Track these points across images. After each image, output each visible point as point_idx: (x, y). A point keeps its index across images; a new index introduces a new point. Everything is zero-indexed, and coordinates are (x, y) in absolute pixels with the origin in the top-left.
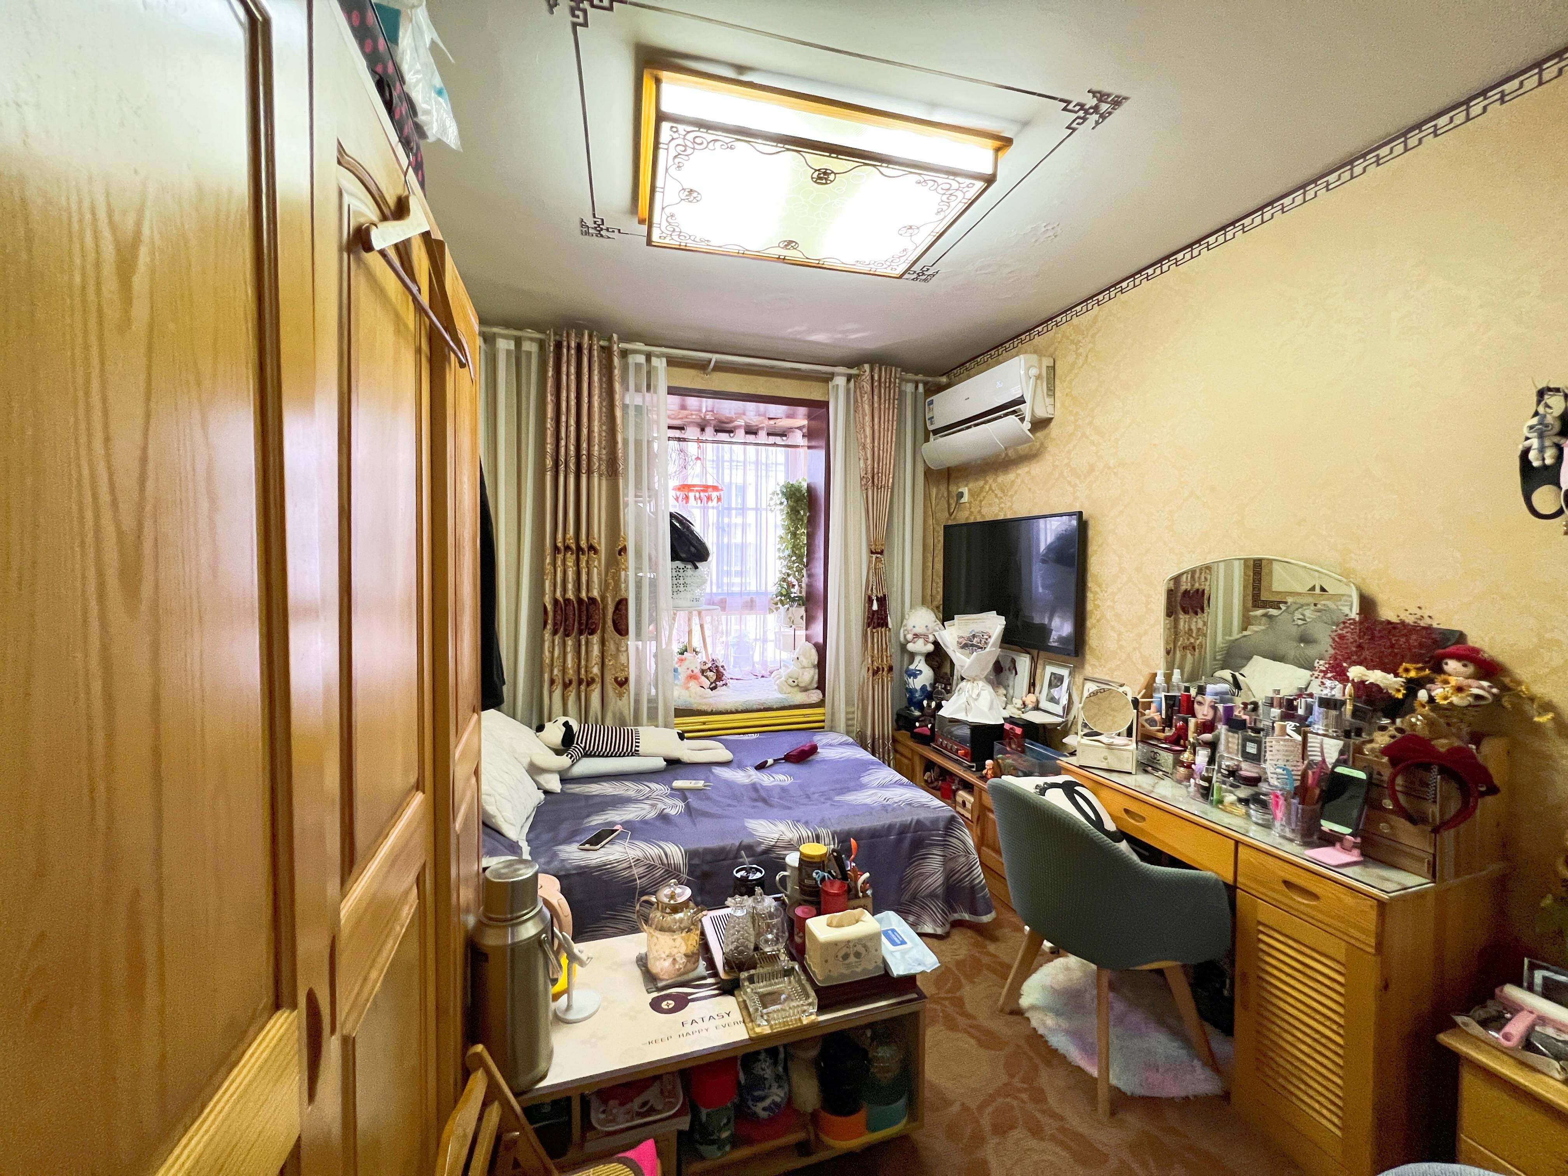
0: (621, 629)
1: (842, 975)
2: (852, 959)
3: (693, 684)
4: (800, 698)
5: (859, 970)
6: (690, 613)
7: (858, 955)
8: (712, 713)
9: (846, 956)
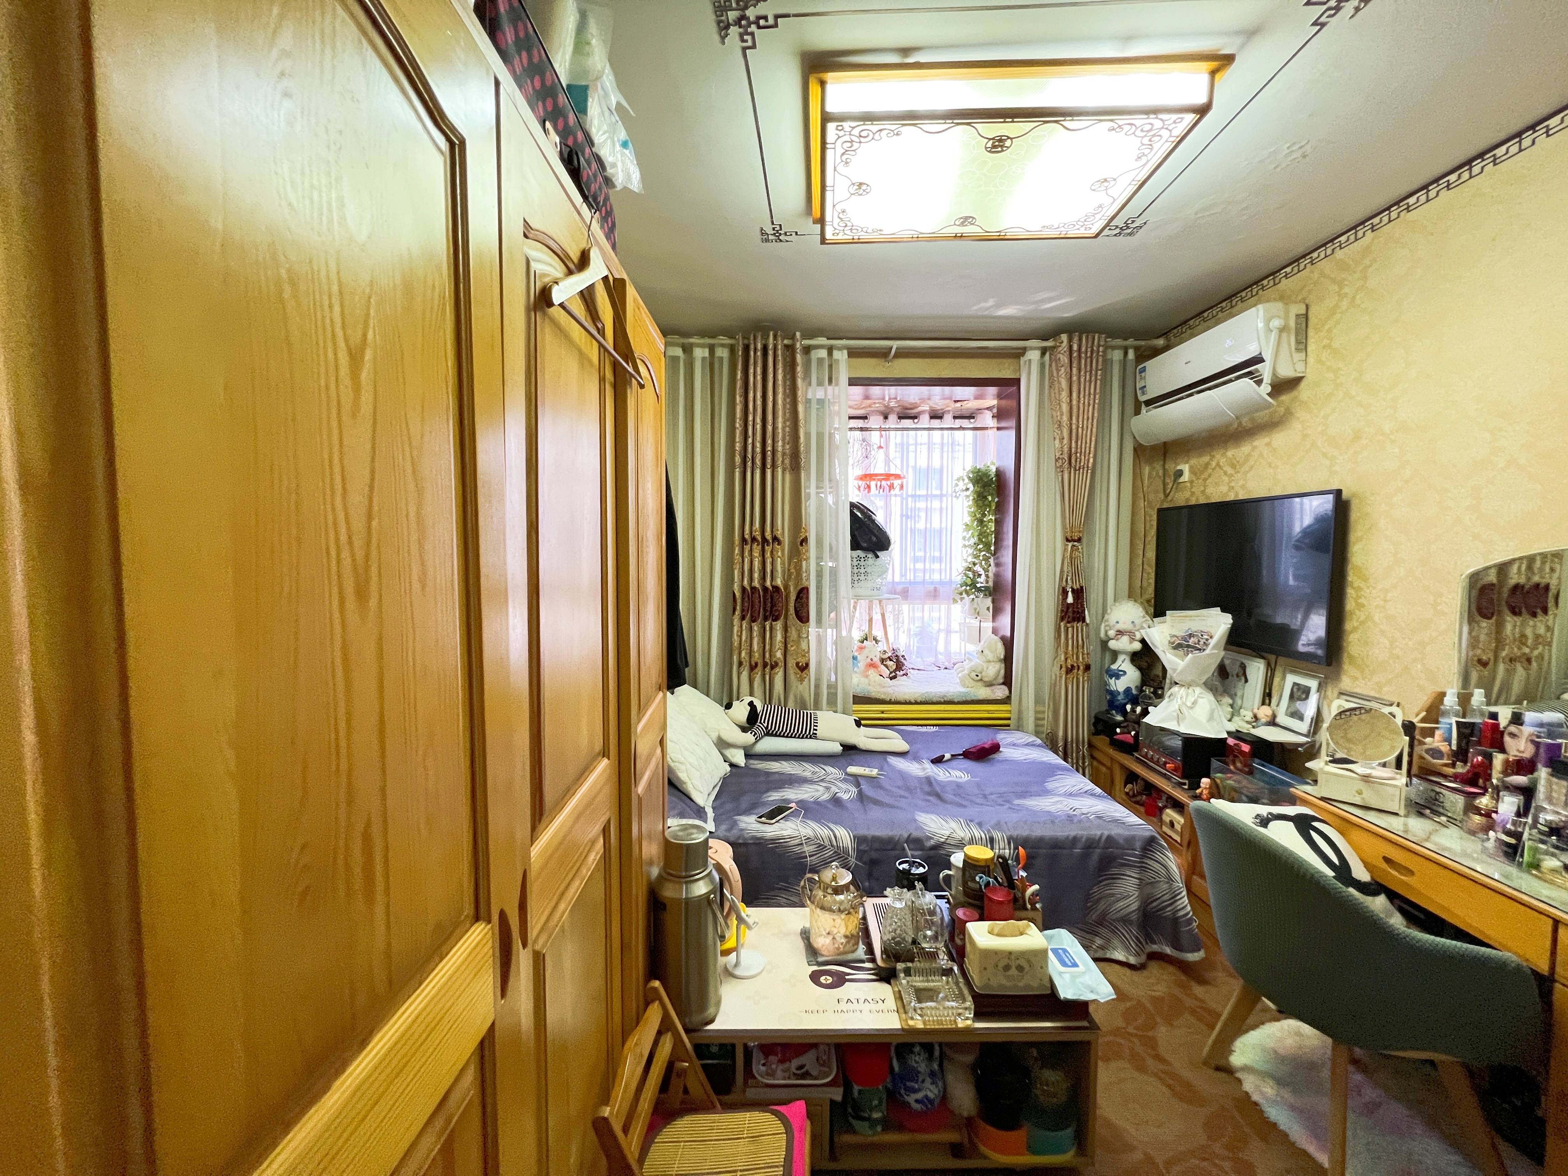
0: (803, 617)
1: (1002, 986)
2: (1013, 971)
3: (872, 672)
4: (983, 693)
5: (1021, 984)
6: (871, 602)
7: (1020, 968)
8: (890, 702)
9: (1007, 968)
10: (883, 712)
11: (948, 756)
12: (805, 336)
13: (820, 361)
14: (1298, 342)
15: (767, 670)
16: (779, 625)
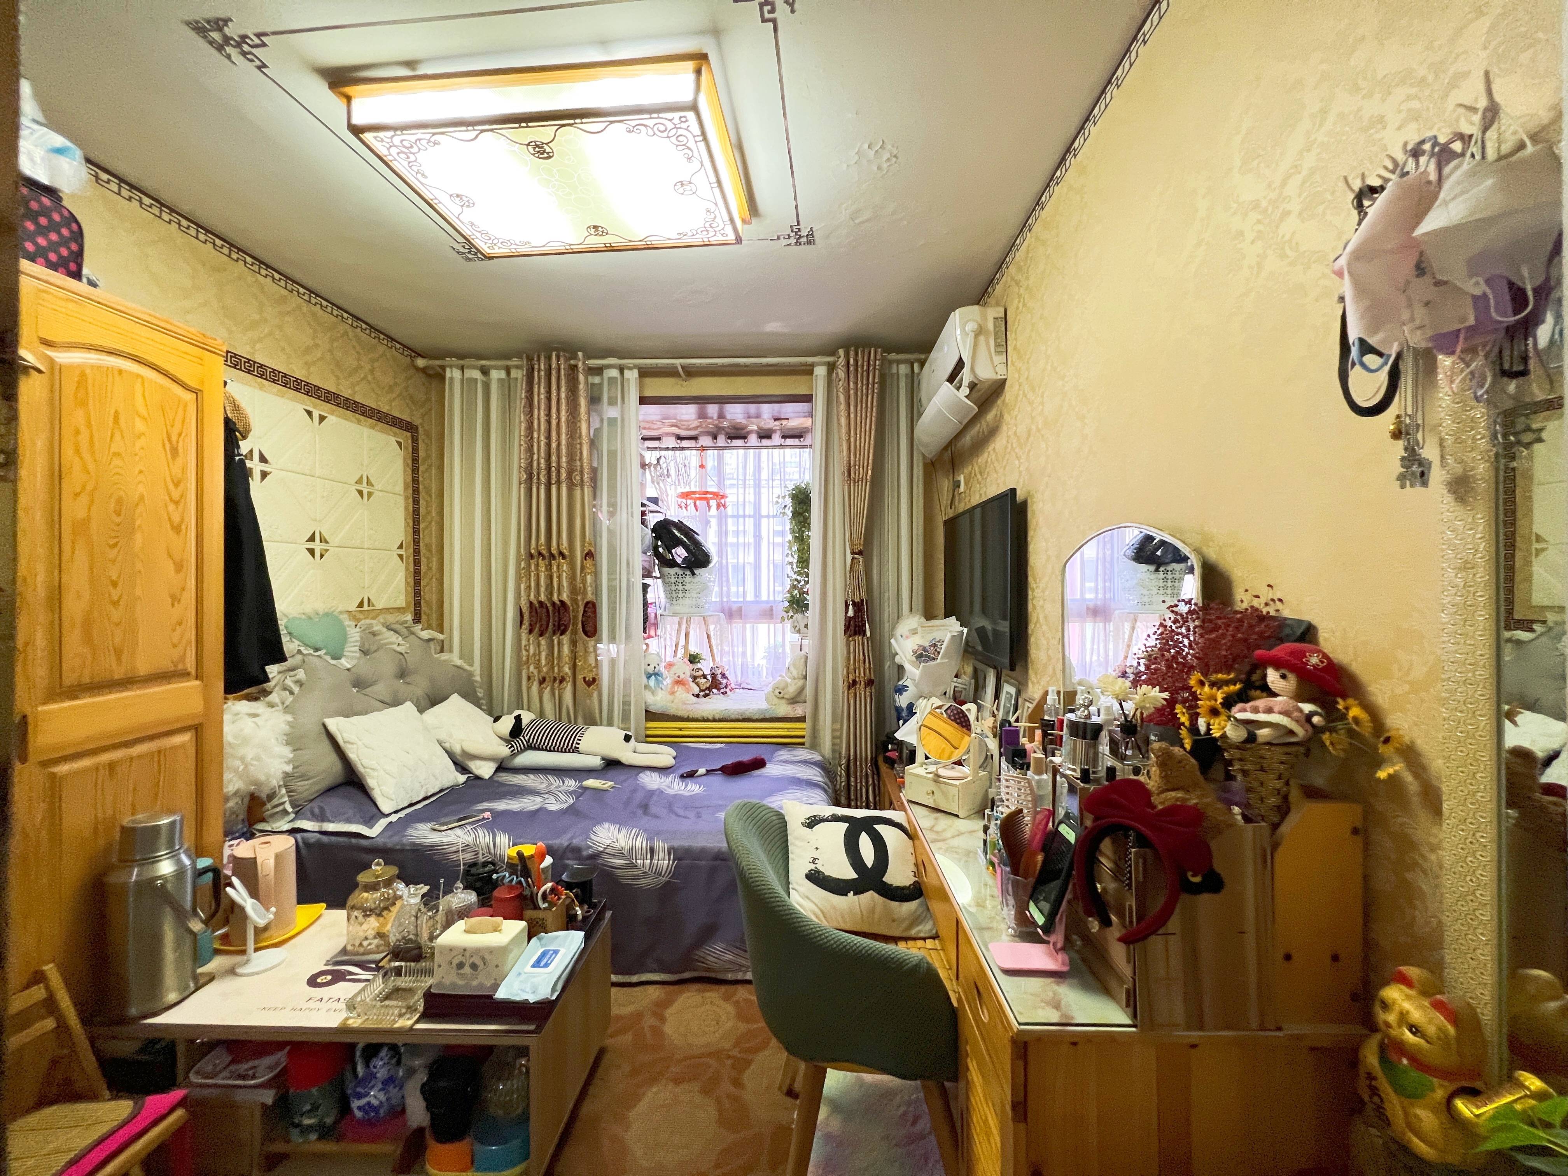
0: (591, 629)
4: (784, 710)
8: (688, 719)
10: (680, 729)
11: (702, 771)
12: (588, 356)
13: (612, 380)
14: (997, 345)
15: (556, 685)
16: (565, 639)
